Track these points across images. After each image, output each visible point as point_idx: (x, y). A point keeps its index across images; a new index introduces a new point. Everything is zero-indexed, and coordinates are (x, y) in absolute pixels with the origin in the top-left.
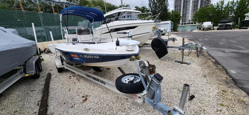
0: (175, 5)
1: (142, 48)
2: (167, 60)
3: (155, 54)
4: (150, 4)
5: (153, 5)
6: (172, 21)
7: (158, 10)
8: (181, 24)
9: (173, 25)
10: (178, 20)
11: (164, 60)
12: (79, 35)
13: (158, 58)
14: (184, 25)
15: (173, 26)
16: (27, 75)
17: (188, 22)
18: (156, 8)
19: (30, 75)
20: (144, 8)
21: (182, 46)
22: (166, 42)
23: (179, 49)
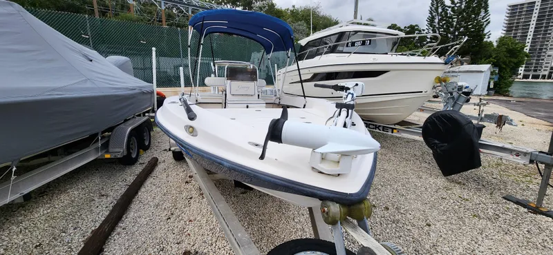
0: (509, 24)
1: (390, 133)
2: (473, 185)
3: (430, 156)
4: (431, 20)
5: (440, 21)
6: (494, 65)
7: (454, 36)
8: (521, 76)
9: (496, 78)
10: (515, 64)
11: (459, 183)
12: (229, 81)
13: (438, 171)
14: (530, 80)
15: (496, 80)
16: (107, 156)
17: (546, 73)
18: (447, 30)
19: (112, 157)
20: (412, 29)
21: (547, 151)
22: (480, 129)
23: (531, 162)
